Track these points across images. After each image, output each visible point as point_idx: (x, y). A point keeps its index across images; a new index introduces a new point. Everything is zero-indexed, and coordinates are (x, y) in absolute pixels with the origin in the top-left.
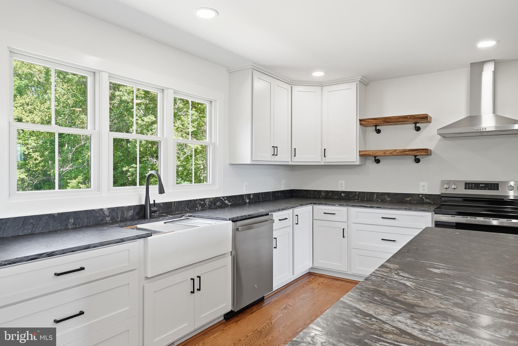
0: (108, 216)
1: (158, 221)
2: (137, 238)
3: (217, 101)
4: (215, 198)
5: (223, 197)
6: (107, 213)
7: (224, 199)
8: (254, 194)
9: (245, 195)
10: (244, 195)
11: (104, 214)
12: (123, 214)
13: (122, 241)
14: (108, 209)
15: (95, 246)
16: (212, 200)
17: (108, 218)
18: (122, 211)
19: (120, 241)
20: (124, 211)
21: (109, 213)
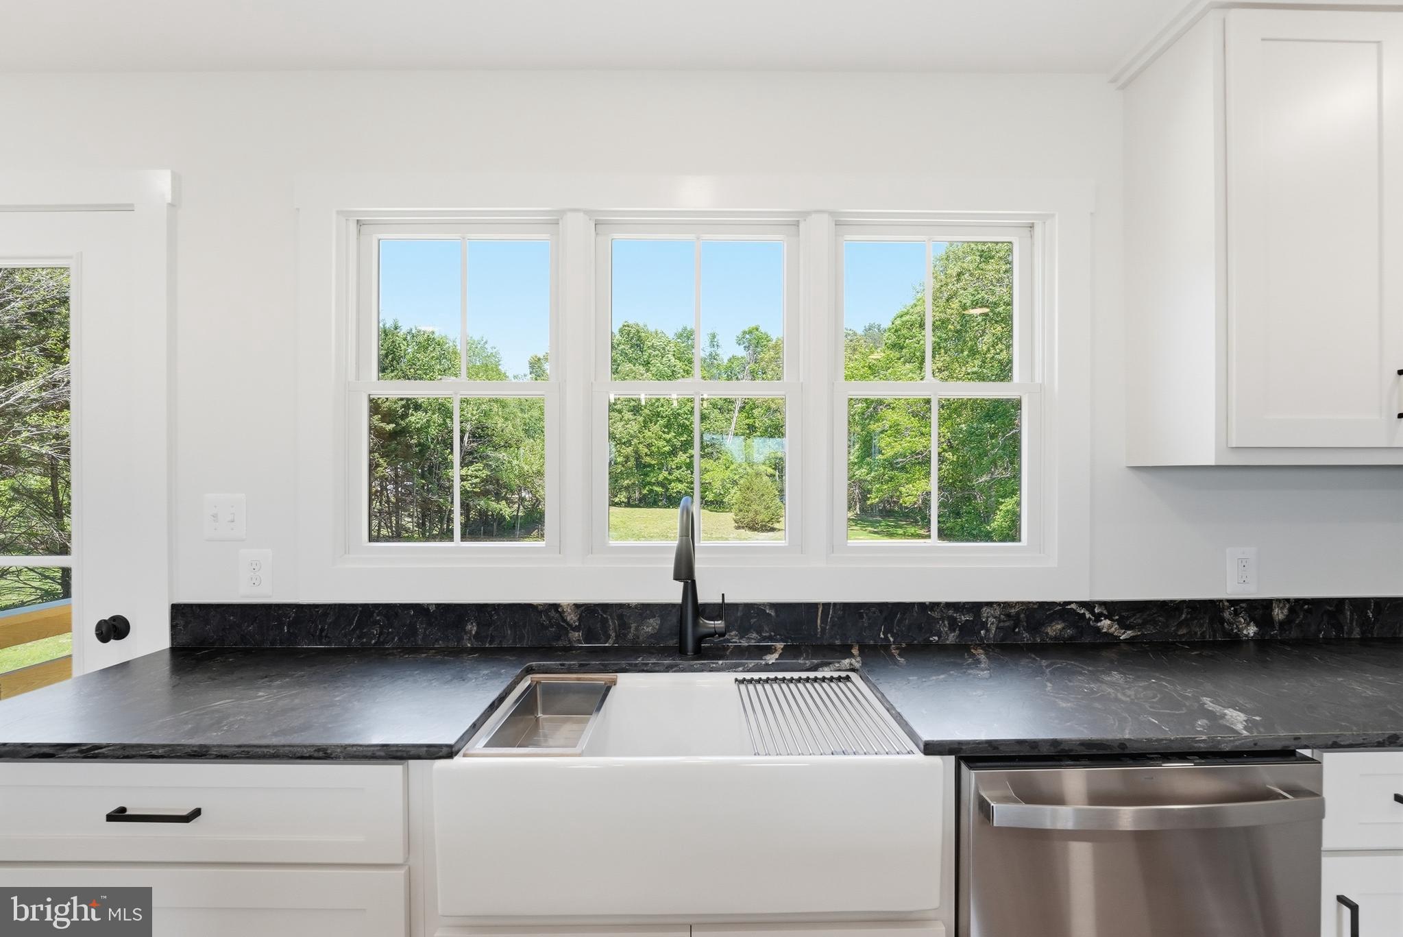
0: (576, 626)
1: (711, 671)
2: (382, 754)
3: (1053, 215)
4: (1034, 603)
5: (1088, 605)
6: (572, 618)
7: (1092, 612)
8: (1297, 601)
9: (1233, 602)
10: (1221, 601)
11: (565, 621)
12: (624, 625)
13: (321, 754)
14: (577, 606)
15: (224, 753)
16: (1018, 614)
17: (577, 634)
18: (621, 617)
19: (316, 754)
20: (629, 617)
21: (579, 619)
